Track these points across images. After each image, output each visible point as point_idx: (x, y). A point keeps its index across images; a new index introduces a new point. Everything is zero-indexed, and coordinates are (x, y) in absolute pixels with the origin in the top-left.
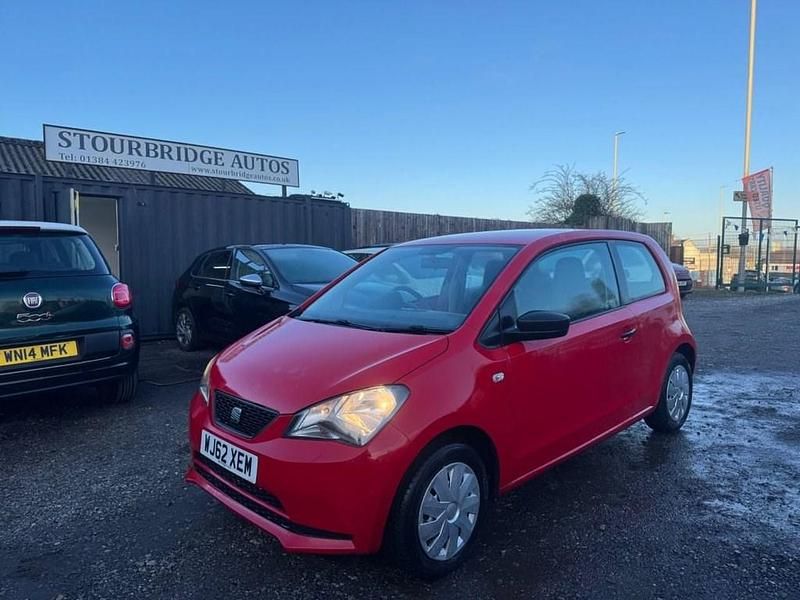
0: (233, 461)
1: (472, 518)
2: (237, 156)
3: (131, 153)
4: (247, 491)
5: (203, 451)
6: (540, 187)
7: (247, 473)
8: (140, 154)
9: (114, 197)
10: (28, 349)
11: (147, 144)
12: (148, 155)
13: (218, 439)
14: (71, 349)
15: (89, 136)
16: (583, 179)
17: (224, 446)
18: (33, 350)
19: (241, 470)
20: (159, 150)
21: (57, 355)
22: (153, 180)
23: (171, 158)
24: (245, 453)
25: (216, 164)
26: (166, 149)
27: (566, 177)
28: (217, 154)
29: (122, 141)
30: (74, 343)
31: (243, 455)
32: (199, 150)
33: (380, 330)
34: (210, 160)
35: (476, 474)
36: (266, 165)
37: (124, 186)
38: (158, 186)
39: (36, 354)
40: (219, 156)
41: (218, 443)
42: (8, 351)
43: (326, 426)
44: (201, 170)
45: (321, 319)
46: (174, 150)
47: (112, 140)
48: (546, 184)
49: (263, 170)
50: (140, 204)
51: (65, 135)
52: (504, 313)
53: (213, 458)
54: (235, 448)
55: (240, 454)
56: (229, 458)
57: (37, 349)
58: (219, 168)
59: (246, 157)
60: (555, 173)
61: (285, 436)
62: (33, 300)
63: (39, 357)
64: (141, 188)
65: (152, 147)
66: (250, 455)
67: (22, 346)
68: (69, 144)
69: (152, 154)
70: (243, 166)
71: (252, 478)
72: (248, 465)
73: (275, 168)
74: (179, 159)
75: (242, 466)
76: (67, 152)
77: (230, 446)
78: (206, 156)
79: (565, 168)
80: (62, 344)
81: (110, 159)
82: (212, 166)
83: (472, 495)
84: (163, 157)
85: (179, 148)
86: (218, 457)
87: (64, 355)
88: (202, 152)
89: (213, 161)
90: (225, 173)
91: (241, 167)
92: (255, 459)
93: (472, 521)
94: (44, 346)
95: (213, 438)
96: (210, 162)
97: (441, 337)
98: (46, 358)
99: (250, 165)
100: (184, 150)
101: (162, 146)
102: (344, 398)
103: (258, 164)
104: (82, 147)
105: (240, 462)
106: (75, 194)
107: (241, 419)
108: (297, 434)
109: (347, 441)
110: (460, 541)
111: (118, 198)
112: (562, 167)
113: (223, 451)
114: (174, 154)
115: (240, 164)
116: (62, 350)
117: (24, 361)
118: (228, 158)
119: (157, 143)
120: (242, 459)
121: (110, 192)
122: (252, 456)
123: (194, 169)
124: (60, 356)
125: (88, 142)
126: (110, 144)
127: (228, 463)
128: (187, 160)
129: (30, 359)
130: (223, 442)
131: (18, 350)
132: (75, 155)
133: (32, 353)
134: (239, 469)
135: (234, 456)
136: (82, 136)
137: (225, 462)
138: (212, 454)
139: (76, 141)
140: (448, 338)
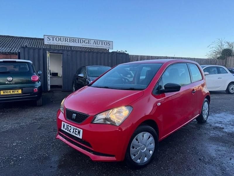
0: (73, 131)
1: (151, 152)
2: (95, 41)
3: (65, 41)
4: (78, 141)
5: (62, 128)
6: (211, 46)
7: (79, 135)
8: (68, 41)
9: (61, 53)
10: (9, 91)
11: (70, 39)
12: (70, 42)
13: (68, 124)
14: (20, 91)
15: (55, 37)
16: (228, 43)
17: (70, 127)
18: (10, 91)
19: (77, 134)
20: (73, 40)
21: (16, 93)
22: (71, 48)
23: (76, 42)
24: (78, 129)
25: (89, 43)
26: (75, 40)
27: (221, 43)
28: (89, 41)
29: (63, 38)
30: (21, 90)
31: (77, 129)
32: (84, 40)
33: (119, 89)
34: (87, 42)
35: (154, 138)
36: (103, 43)
37: (63, 50)
38: (73, 50)
39: (11, 92)
40: (90, 41)
41: (68, 126)
42: (4, 91)
43: (106, 119)
44: (84, 45)
45: (99, 86)
46: (77, 40)
47: (61, 38)
48: (214, 46)
49: (102, 45)
50: (67, 55)
51: (49, 37)
52: (160, 84)
53: (66, 131)
54: (74, 127)
55: (76, 129)
56: (72, 131)
57: (11, 91)
58: (89, 45)
59: (97, 41)
60: (217, 42)
61: (92, 123)
62: (10, 79)
63: (11, 93)
64: (68, 51)
65: (71, 39)
66: (79, 129)
67: (8, 90)
68: (50, 40)
69: (71, 41)
70: (96, 43)
71: (80, 137)
72: (79, 132)
73: (106, 44)
74: (78, 42)
75: (77, 133)
76: (49, 42)
77: (72, 127)
78: (86, 41)
79: (221, 40)
80: (18, 90)
81: (60, 43)
82: (88, 44)
83: (152, 144)
84: (74, 42)
85: (78, 40)
86: (68, 130)
87: (18, 93)
88: (85, 40)
89: (88, 43)
90: (91, 46)
91: (96, 44)
92: (81, 131)
93: (151, 153)
94: (13, 90)
95: (66, 124)
96: (87, 43)
97: (142, 91)
98: (13, 93)
99: (98, 44)
100: (80, 40)
101: (74, 39)
102: (111, 110)
103: (101, 43)
104: (53, 40)
105: (76, 132)
106: (48, 53)
107: (76, 118)
108: (95, 122)
109: (113, 124)
110: (146, 159)
111: (62, 53)
112: (219, 39)
113: (70, 128)
114: (77, 41)
115: (95, 43)
116: (17, 91)
117: (8, 94)
118: (92, 42)
119: (73, 38)
120: (77, 131)
121: (60, 52)
122: (80, 129)
123: (83, 45)
124: (17, 93)
125: (54, 39)
126: (60, 39)
127: (72, 132)
128: (80, 43)
129: (9, 93)
130: (70, 125)
131: (6, 91)
132: (52, 42)
133: (10, 92)
134: (75, 134)
135: (74, 130)
136: (53, 37)
137: (70, 132)
138: (66, 129)
139: (51, 39)
140: (143, 91)
